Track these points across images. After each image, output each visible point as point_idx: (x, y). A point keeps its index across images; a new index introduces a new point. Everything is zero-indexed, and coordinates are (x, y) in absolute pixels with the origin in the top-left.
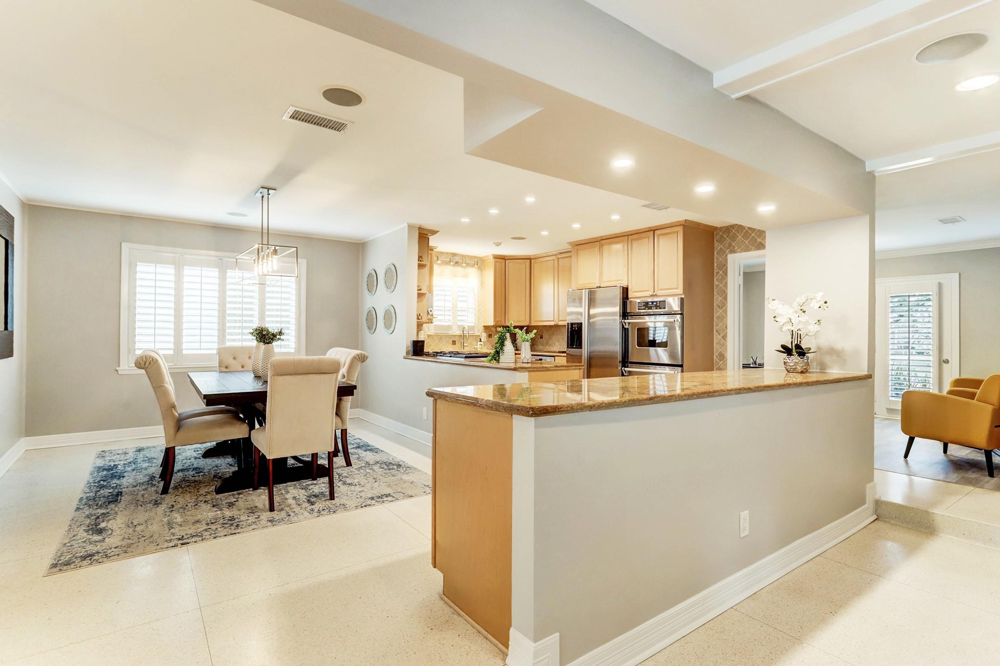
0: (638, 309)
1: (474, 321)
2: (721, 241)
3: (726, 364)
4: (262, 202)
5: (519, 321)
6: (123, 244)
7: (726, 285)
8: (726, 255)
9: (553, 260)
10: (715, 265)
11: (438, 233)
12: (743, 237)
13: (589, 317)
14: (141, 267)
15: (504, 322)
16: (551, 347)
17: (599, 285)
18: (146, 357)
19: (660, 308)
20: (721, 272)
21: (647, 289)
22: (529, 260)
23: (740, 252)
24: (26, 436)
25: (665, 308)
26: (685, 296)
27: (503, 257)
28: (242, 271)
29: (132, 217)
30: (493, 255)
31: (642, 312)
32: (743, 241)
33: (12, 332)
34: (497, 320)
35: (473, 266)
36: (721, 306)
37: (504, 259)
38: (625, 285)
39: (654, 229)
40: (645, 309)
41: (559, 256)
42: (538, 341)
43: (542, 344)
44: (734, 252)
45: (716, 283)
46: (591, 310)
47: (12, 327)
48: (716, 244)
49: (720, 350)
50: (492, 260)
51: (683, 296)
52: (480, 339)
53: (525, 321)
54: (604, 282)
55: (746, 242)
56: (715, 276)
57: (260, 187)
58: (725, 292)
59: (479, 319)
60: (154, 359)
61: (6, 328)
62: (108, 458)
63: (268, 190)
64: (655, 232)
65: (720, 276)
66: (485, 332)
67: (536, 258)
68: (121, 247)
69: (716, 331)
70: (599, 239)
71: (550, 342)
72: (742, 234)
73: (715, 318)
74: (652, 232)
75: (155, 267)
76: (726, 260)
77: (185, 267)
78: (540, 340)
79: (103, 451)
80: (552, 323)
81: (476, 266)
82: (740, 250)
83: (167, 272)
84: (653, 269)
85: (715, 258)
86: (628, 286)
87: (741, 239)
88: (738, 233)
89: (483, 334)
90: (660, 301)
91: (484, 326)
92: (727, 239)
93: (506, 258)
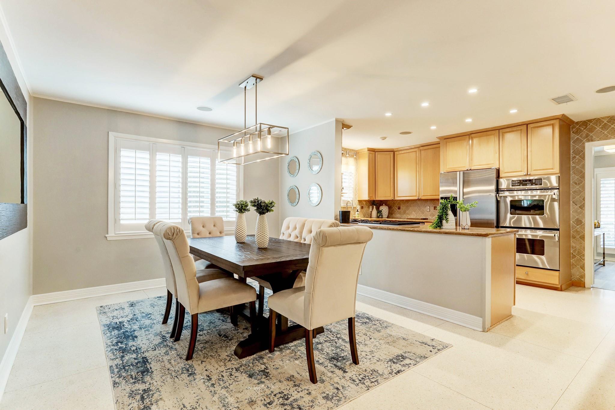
0: (512, 186)
1: (352, 197)
2: (577, 132)
3: (584, 228)
4: (245, 92)
5: (385, 197)
6: (110, 132)
7: (583, 166)
8: (584, 143)
9: (416, 151)
10: (571, 151)
11: (352, 127)
12: (602, 128)
13: (464, 194)
14: (124, 153)
15: (374, 198)
16: (408, 215)
17: (470, 168)
18: (174, 228)
19: (536, 185)
20: (577, 157)
21: (520, 170)
22: (393, 152)
23: (598, 140)
24: (34, 294)
25: (541, 184)
26: (560, 175)
27: (373, 150)
28: (199, 157)
29: (117, 111)
30: (368, 148)
31: (516, 188)
32: (601, 131)
33: (26, 205)
34: (371, 195)
35: (352, 156)
36: (577, 183)
37: (374, 151)
38: (497, 167)
39: (527, 123)
40: (519, 185)
41: (421, 148)
42: (396, 211)
43: (400, 213)
44: (592, 141)
45: (572, 165)
46: (464, 189)
47: (27, 201)
48: (572, 135)
49: (577, 217)
50: (366, 152)
51: (559, 175)
52: (357, 210)
53: (390, 197)
54: (474, 166)
55: (605, 133)
56: (571, 160)
57: (251, 75)
58: (581, 172)
59: (355, 195)
60: (181, 230)
61: (23, 202)
62: (110, 315)
63: (256, 79)
64: (528, 125)
65: (576, 160)
66: (359, 205)
67: (399, 150)
68: (108, 135)
69: (573, 202)
70: (469, 133)
71: (407, 212)
72: (601, 126)
73: (571, 192)
74: (526, 126)
75: (135, 152)
76: (584, 148)
77: (157, 153)
78: (398, 210)
79: (101, 307)
80: (416, 198)
81: (355, 157)
82: (598, 139)
83: (144, 156)
84: (526, 154)
85: (571, 146)
86: (499, 168)
87: (599, 130)
88: (597, 125)
89: (358, 206)
90: (535, 179)
91: (359, 201)
92: (584, 130)
93: (376, 151)
